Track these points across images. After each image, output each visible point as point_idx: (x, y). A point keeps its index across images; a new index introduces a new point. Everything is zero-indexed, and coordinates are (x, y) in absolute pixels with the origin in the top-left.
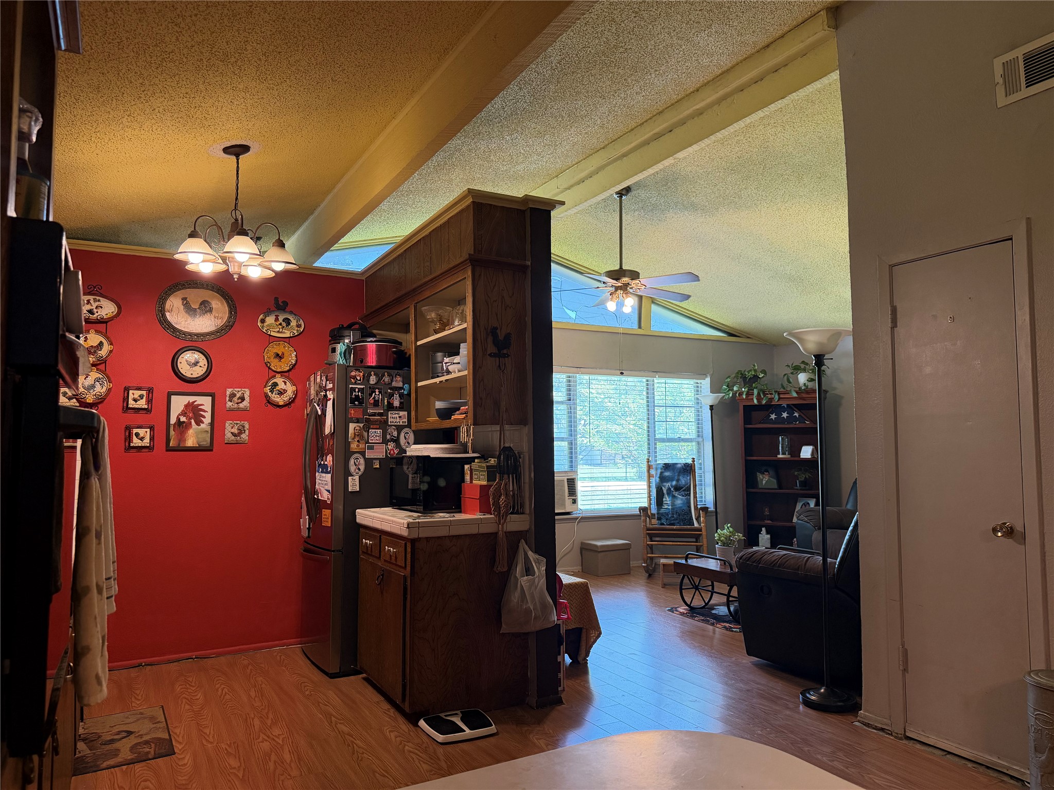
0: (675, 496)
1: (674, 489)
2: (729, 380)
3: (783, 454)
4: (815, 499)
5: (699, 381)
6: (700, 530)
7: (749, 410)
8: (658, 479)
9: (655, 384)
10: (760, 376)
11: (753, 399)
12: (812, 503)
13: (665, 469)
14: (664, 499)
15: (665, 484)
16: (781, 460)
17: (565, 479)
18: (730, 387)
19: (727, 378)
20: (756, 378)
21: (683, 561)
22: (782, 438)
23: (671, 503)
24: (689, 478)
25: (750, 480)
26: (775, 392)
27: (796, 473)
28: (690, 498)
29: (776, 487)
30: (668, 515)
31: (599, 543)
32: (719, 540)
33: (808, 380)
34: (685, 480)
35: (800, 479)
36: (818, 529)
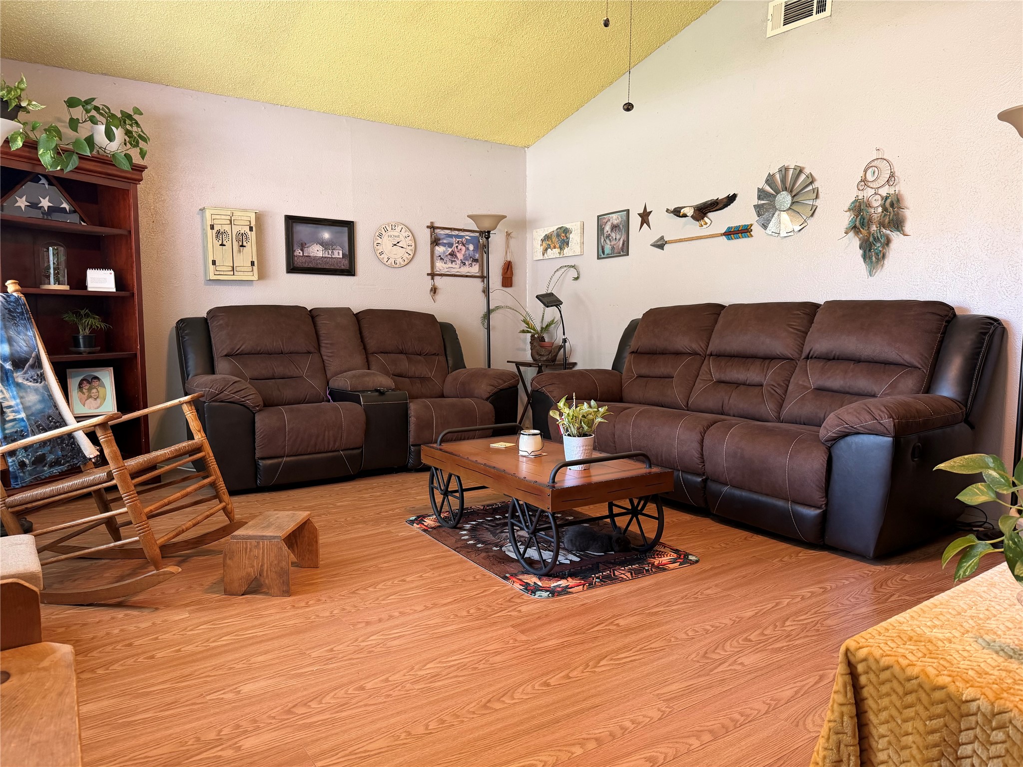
4: (111, 369)
12: (106, 376)
16: (55, 295)
22: (53, 249)
35: (83, 333)
36: (260, 410)
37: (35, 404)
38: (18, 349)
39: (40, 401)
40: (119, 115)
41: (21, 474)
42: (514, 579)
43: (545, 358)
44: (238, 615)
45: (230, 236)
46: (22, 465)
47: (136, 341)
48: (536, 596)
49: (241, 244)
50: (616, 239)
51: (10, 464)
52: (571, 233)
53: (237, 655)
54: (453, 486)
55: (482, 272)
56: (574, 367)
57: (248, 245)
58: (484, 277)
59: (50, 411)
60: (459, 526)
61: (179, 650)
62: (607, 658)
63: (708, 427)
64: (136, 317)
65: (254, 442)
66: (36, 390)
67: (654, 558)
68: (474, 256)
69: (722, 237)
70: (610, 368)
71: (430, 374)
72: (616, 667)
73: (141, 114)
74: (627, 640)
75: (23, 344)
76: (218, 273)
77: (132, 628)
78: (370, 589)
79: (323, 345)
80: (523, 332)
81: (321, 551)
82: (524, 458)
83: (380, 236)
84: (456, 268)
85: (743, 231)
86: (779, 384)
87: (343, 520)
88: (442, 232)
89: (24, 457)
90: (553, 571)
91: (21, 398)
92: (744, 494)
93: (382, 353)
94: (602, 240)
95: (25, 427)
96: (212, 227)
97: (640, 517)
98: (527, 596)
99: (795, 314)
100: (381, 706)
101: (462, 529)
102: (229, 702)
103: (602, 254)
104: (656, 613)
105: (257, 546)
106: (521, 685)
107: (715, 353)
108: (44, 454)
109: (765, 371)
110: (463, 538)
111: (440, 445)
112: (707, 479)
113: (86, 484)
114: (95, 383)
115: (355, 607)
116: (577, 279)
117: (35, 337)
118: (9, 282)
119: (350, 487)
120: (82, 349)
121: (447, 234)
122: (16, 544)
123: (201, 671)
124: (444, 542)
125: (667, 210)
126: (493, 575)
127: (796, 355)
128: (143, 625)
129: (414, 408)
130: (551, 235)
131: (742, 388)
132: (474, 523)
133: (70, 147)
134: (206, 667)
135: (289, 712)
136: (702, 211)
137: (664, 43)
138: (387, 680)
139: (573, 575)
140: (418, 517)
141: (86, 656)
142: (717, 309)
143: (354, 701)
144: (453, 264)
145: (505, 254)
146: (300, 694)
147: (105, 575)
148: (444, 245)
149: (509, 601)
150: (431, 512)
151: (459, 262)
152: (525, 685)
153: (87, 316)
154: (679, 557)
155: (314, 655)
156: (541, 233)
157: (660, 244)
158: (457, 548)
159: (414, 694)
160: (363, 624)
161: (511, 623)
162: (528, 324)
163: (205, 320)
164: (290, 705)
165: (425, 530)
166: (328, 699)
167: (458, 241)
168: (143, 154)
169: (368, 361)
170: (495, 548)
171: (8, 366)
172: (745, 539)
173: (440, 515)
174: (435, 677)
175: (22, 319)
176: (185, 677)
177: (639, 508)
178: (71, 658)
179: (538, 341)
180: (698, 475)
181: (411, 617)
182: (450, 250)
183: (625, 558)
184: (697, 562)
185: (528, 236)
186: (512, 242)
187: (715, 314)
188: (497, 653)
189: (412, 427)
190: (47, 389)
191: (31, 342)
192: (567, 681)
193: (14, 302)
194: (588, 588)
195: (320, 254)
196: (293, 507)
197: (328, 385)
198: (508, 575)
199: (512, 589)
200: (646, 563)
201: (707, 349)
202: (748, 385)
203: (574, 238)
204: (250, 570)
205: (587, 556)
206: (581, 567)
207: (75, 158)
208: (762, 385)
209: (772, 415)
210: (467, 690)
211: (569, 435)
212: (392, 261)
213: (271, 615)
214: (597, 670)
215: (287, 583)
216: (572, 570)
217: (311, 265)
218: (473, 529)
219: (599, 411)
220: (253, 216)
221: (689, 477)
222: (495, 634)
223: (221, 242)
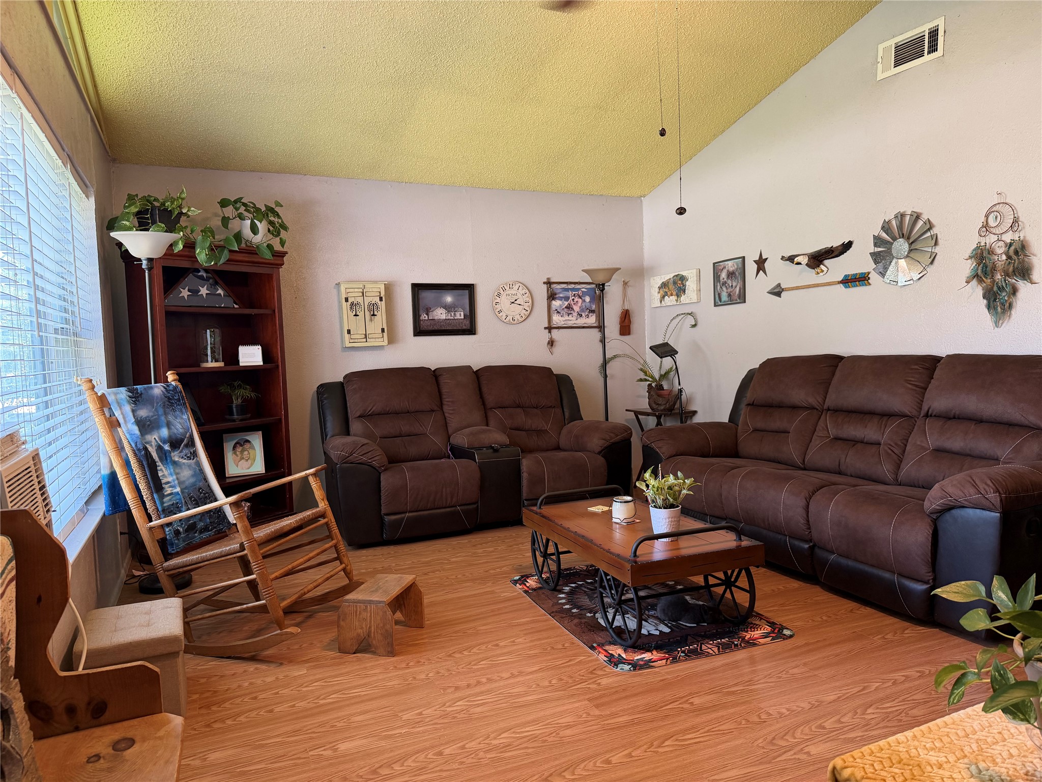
0: (175, 461)
1: (169, 447)
3: (213, 360)
4: (260, 432)
8: (131, 428)
12: (256, 439)
13: (136, 403)
14: (162, 473)
15: (149, 437)
16: (212, 372)
22: (210, 331)
24: (185, 417)
34: (180, 423)
35: (236, 402)
36: (385, 470)
37: (188, 479)
38: (175, 431)
39: (193, 476)
40: (263, 209)
41: (176, 541)
42: (600, 650)
43: (662, 408)
44: (348, 673)
45: (363, 307)
46: (177, 533)
47: (281, 408)
48: (618, 669)
49: (372, 313)
50: (732, 286)
51: (167, 533)
52: (687, 280)
53: (340, 714)
54: (551, 550)
55: (599, 323)
56: (691, 417)
57: (378, 314)
58: (601, 327)
59: (201, 484)
60: (558, 588)
61: (294, 706)
62: (672, 739)
63: (814, 493)
64: (280, 386)
65: (380, 499)
66: (189, 466)
67: (747, 632)
68: (591, 307)
69: (839, 285)
70: (726, 420)
71: (546, 427)
72: (680, 748)
73: (282, 206)
74: (698, 720)
75: (179, 426)
76: (353, 341)
77: (259, 681)
78: (466, 653)
79: (445, 403)
80: (641, 380)
81: (426, 611)
82: (617, 526)
83: (499, 295)
84: (573, 320)
85: (860, 279)
86: (896, 444)
87: (454, 577)
88: (559, 287)
89: (178, 526)
90: (638, 643)
91: (177, 474)
92: (850, 563)
93: (500, 408)
94: (719, 287)
95: (180, 499)
96: (347, 300)
97: (733, 588)
98: (610, 669)
99: (912, 369)
100: (453, 773)
101: (561, 592)
102: (327, 759)
103: (718, 302)
104: (733, 693)
105: (365, 610)
106: (584, 761)
107: (832, 409)
108: (195, 522)
109: (883, 428)
110: (560, 601)
111: (540, 508)
112: (814, 546)
113: (223, 554)
114: (247, 446)
115: (449, 670)
116: (694, 326)
117: (189, 420)
118: (169, 373)
119: (466, 541)
120: (235, 417)
121: (563, 288)
122: (167, 607)
123: (308, 728)
124: (542, 605)
125: (783, 258)
126: (582, 644)
127: (915, 413)
128: (269, 679)
129: (526, 464)
130: (668, 282)
131: (859, 446)
132: (573, 585)
133: (222, 243)
134: (313, 724)
135: (375, 772)
136: (817, 259)
137: (774, 90)
138: (463, 747)
139: (658, 648)
140: (522, 577)
141: (220, 707)
142: (834, 361)
143: (431, 766)
144: (570, 316)
145: (622, 303)
146: (387, 756)
147: (245, 629)
148: (561, 299)
149: (591, 673)
150: (533, 571)
151: (575, 314)
152: (588, 761)
153: (240, 387)
154: (773, 631)
155: (405, 718)
156: (658, 281)
157: (777, 292)
158: (553, 612)
159: (486, 762)
160: (453, 689)
161: (587, 697)
162: (645, 373)
163: (341, 384)
164: (377, 765)
165: (526, 592)
166: (410, 762)
167: (574, 294)
168: (282, 243)
169: (486, 417)
170: (589, 615)
171: (167, 447)
172: (851, 611)
173: (541, 576)
174: (507, 747)
175: (179, 404)
176: (296, 732)
177: (732, 580)
178: (180, 729)
179: (656, 390)
180: (806, 541)
181: (497, 685)
182: (566, 303)
183: (717, 631)
184: (791, 636)
185: (646, 283)
186: (630, 291)
187: (833, 366)
188: (568, 727)
189: (525, 482)
190: (199, 464)
191: (186, 424)
192: (629, 760)
193: (172, 391)
194: (672, 663)
195: (443, 317)
196: (413, 562)
197: (449, 441)
198: (595, 645)
199: (597, 660)
200: (736, 636)
201: (824, 403)
202: (866, 443)
203: (691, 285)
204: (360, 631)
205: (677, 627)
206: (669, 640)
207: (226, 252)
208: (879, 444)
209: (890, 477)
210: (533, 762)
211: (655, 507)
212: (510, 318)
213: (375, 675)
214: (660, 750)
215: (391, 645)
216: (659, 642)
217: (436, 328)
218: (572, 593)
219: (685, 482)
220: (383, 287)
221: (797, 543)
222: (570, 706)
223: (354, 313)
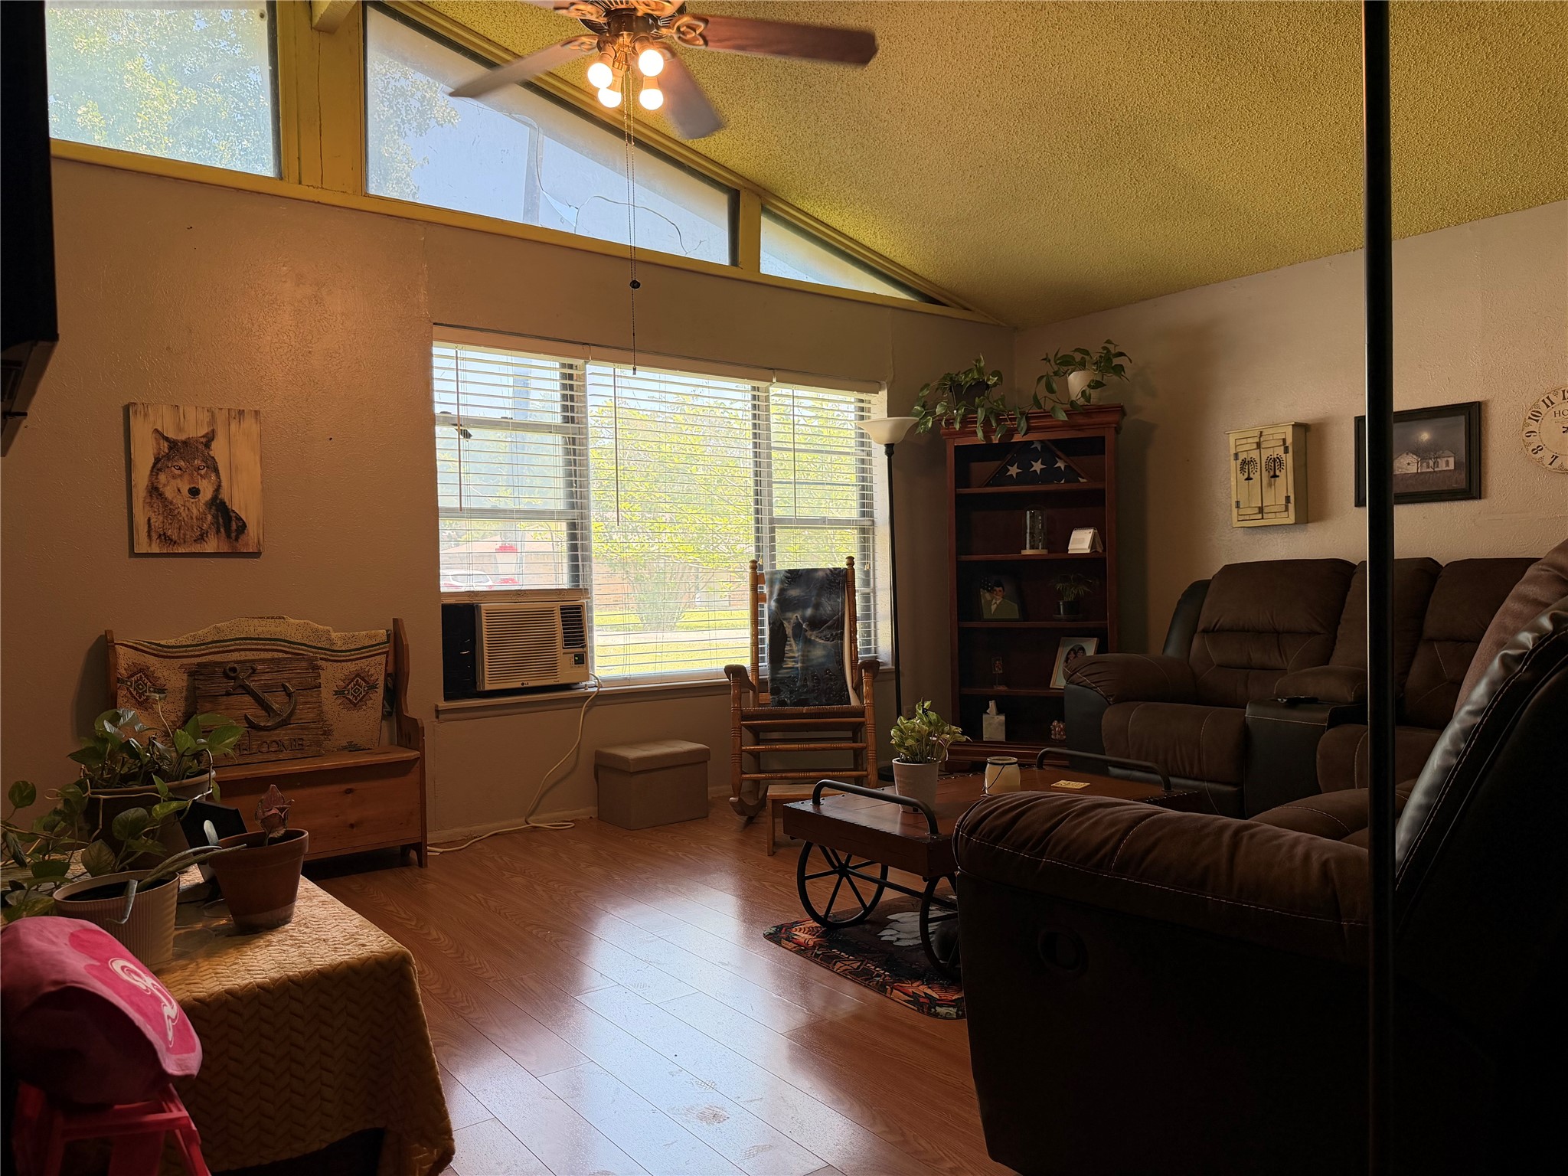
0: (810, 640)
1: (808, 625)
2: (926, 392)
3: (1032, 547)
4: (1095, 640)
5: (863, 396)
6: (860, 713)
7: (966, 455)
8: (773, 604)
9: (771, 398)
10: (989, 383)
11: (975, 433)
12: (1090, 647)
13: (790, 583)
14: (787, 648)
15: (789, 615)
16: (1030, 560)
17: (556, 607)
18: (928, 409)
19: (922, 390)
20: (981, 387)
21: (808, 806)
22: (1030, 513)
23: (803, 656)
24: (840, 600)
25: (966, 604)
26: (1022, 414)
27: (1059, 586)
28: (842, 644)
29: (1016, 616)
30: (794, 683)
31: (633, 753)
32: (901, 745)
33: (1089, 386)
34: (831, 606)
35: (1067, 598)
36: (1115, 702)
37: (817, 658)
38: (823, 612)
39: (824, 656)
45: (1259, 465)
49: (1272, 473)
57: (1281, 474)
59: (830, 665)
64: (1108, 581)
65: (1103, 742)
75: (828, 608)
76: (1243, 518)
83: (1537, 416)
91: (807, 651)
93: (1449, 640)
95: (798, 675)
114: (1080, 654)
163: (1209, 583)
171: (805, 625)
175: (838, 588)
191: (837, 607)
193: (837, 574)
195: (1413, 469)
212: (1561, 460)
220: (1289, 431)
223: (1246, 476)
